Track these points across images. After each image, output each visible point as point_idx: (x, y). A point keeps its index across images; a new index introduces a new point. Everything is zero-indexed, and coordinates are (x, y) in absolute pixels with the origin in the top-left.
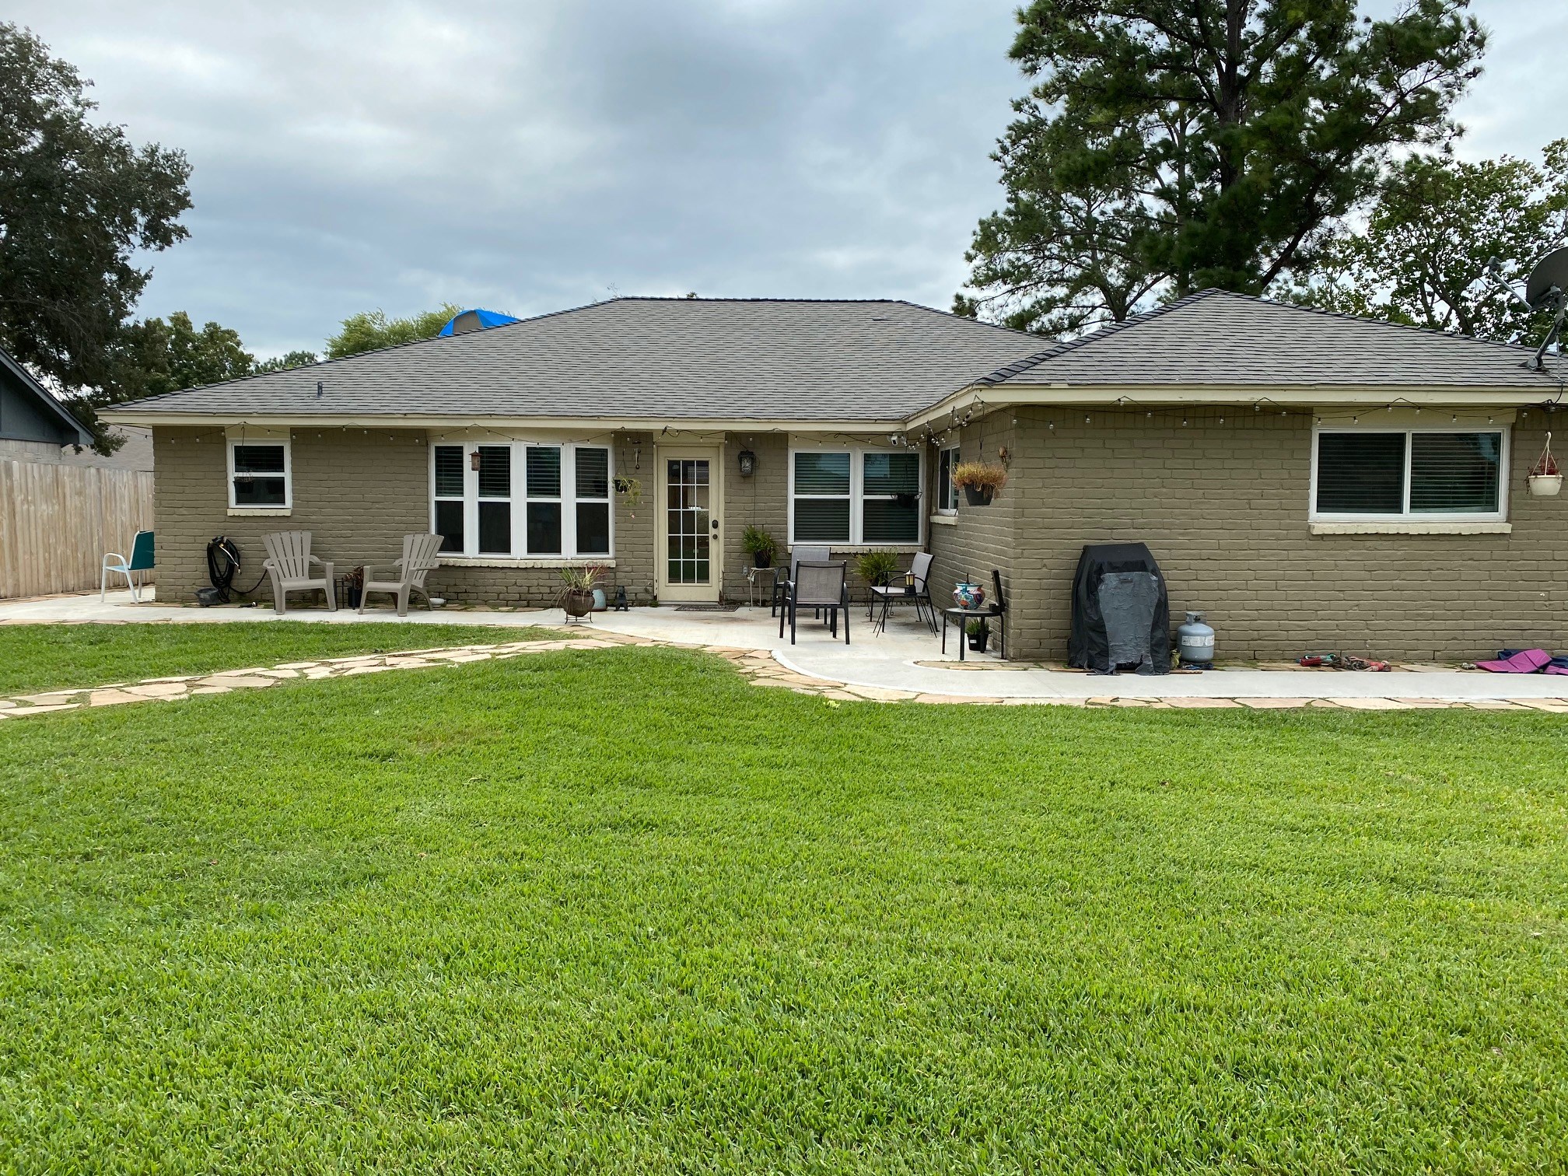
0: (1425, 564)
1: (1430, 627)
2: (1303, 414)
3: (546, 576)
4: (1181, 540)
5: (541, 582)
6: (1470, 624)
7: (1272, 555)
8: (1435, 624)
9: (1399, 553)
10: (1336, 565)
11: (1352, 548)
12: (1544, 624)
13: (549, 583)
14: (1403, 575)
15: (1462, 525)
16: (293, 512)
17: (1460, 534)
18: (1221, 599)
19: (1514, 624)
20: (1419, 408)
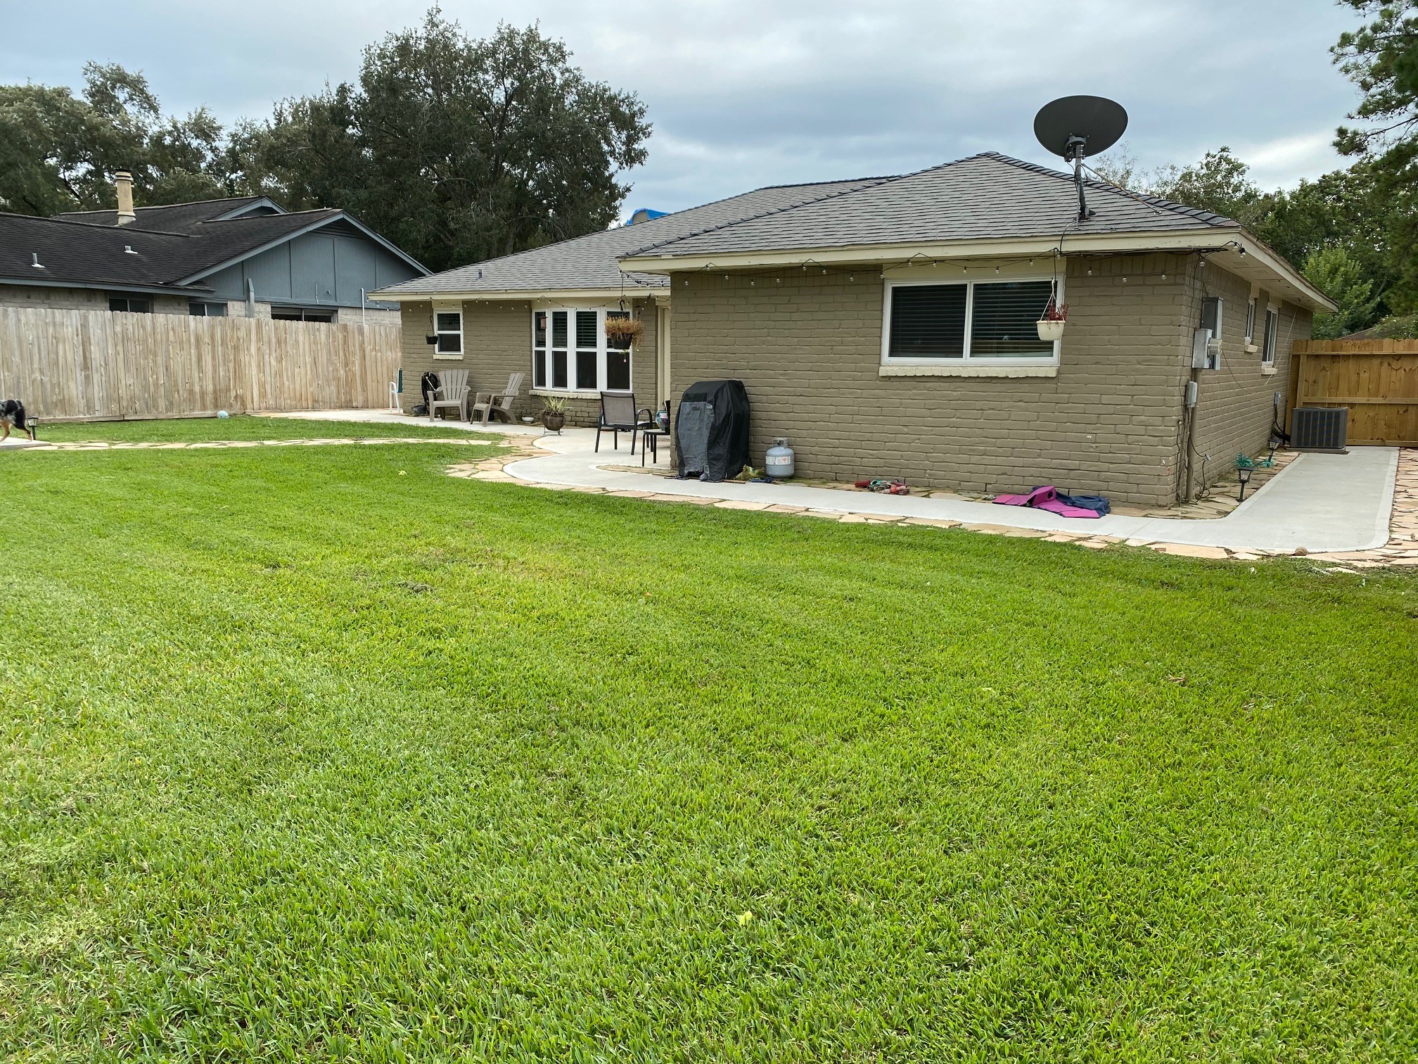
0: (979, 405)
1: (983, 462)
2: (872, 271)
3: (585, 404)
4: (782, 380)
5: (583, 409)
6: (1019, 461)
7: (851, 393)
8: (986, 460)
9: (955, 393)
10: (901, 403)
11: (915, 388)
12: (1091, 466)
13: (588, 409)
14: (958, 413)
15: (1008, 369)
16: (464, 357)
17: (1007, 378)
18: (810, 429)
19: (1061, 464)
20: (935, 261)
